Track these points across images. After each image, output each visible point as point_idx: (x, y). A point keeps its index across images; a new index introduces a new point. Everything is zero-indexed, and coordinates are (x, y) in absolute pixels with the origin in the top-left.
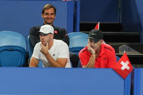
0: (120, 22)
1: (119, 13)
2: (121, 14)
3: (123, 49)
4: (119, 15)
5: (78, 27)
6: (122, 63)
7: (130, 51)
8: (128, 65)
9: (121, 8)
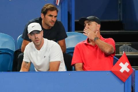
0: (120, 20)
1: (119, 10)
2: (121, 11)
3: (124, 49)
4: (119, 11)
5: (73, 26)
6: (121, 64)
7: (131, 51)
8: (128, 67)
9: (121, 4)
